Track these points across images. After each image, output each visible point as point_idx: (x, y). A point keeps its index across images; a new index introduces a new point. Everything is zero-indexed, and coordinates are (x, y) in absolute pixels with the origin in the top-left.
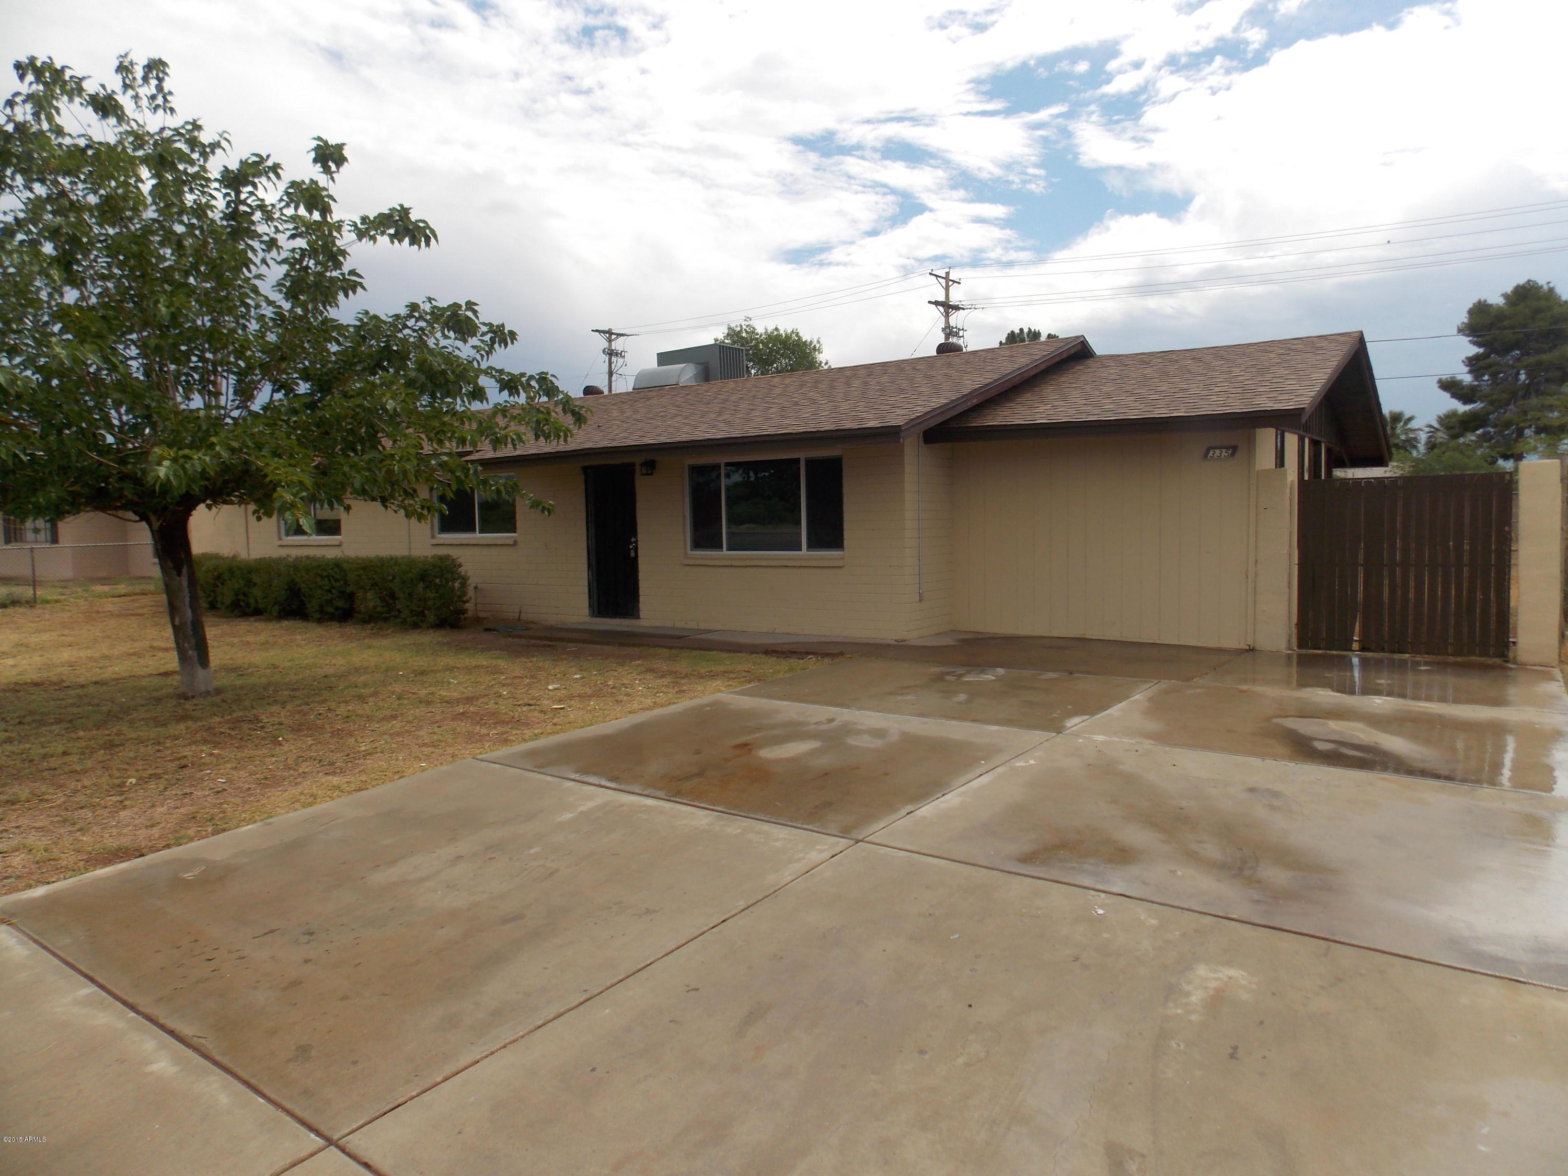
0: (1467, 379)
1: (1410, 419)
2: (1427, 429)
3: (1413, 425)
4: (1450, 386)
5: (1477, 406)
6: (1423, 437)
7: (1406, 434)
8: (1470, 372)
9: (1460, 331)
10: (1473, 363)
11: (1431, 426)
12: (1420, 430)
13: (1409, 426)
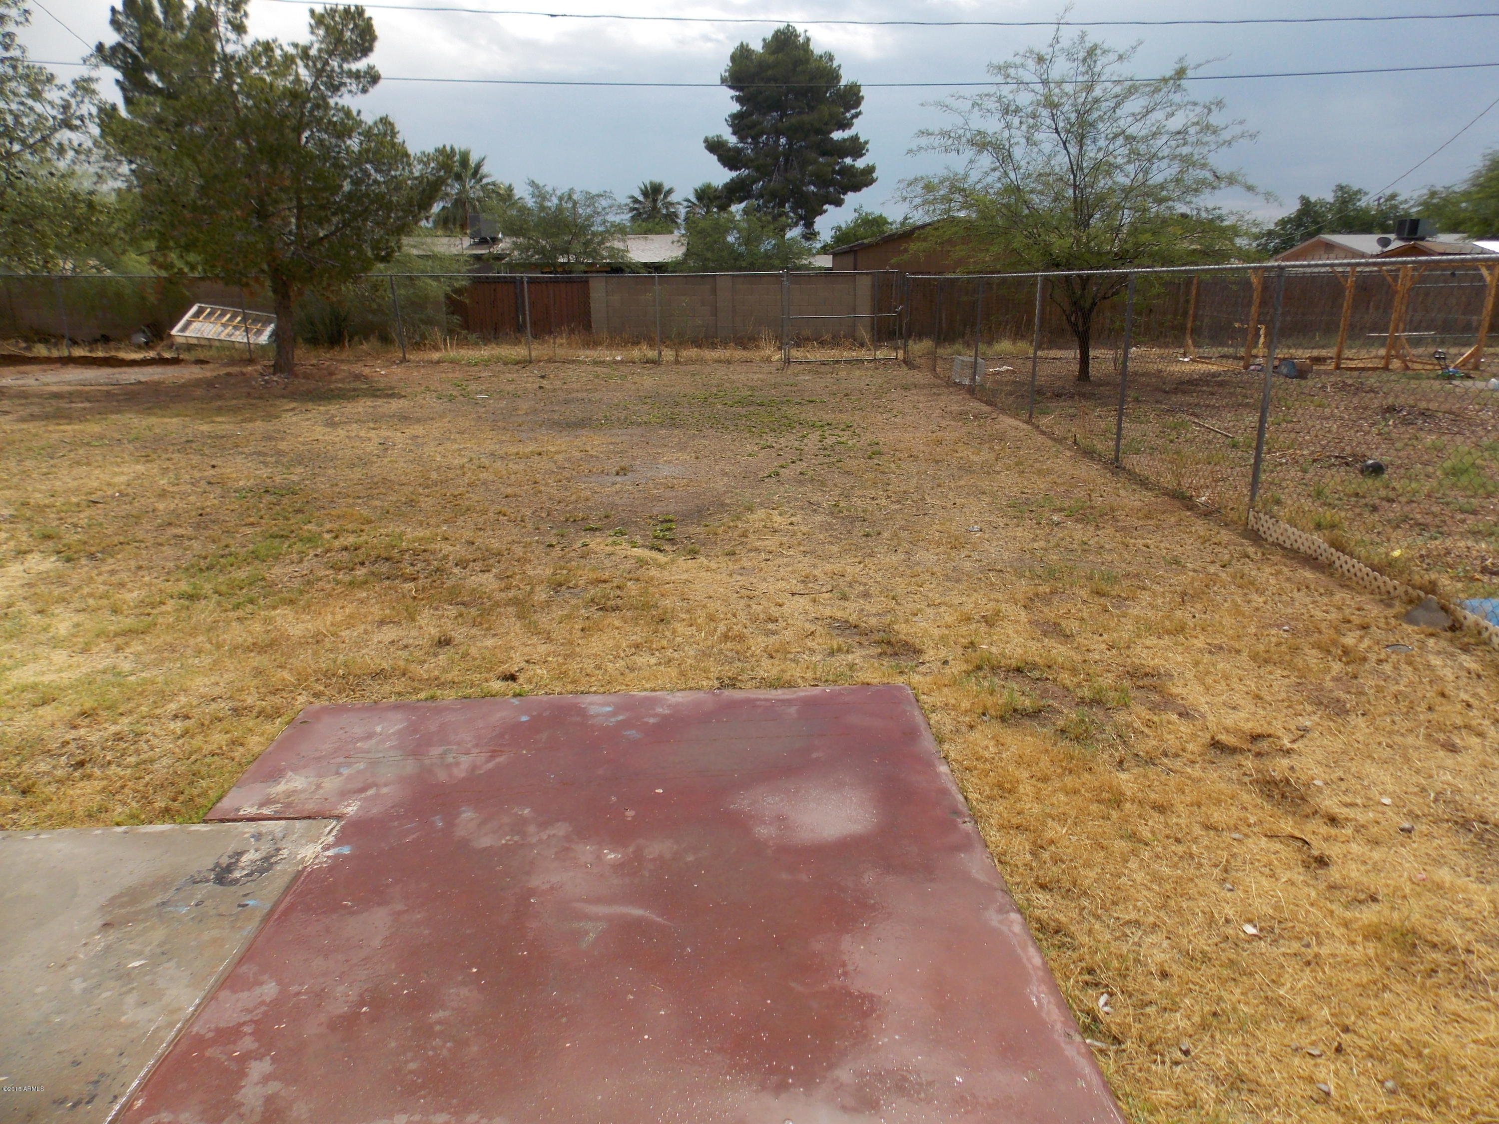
0: (732, 140)
1: (670, 191)
2: (685, 204)
3: (673, 198)
4: (715, 146)
5: (744, 172)
6: (682, 211)
7: (667, 208)
8: (734, 133)
9: (723, 81)
10: (738, 123)
11: (688, 201)
12: (679, 203)
13: (669, 199)
